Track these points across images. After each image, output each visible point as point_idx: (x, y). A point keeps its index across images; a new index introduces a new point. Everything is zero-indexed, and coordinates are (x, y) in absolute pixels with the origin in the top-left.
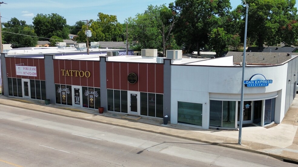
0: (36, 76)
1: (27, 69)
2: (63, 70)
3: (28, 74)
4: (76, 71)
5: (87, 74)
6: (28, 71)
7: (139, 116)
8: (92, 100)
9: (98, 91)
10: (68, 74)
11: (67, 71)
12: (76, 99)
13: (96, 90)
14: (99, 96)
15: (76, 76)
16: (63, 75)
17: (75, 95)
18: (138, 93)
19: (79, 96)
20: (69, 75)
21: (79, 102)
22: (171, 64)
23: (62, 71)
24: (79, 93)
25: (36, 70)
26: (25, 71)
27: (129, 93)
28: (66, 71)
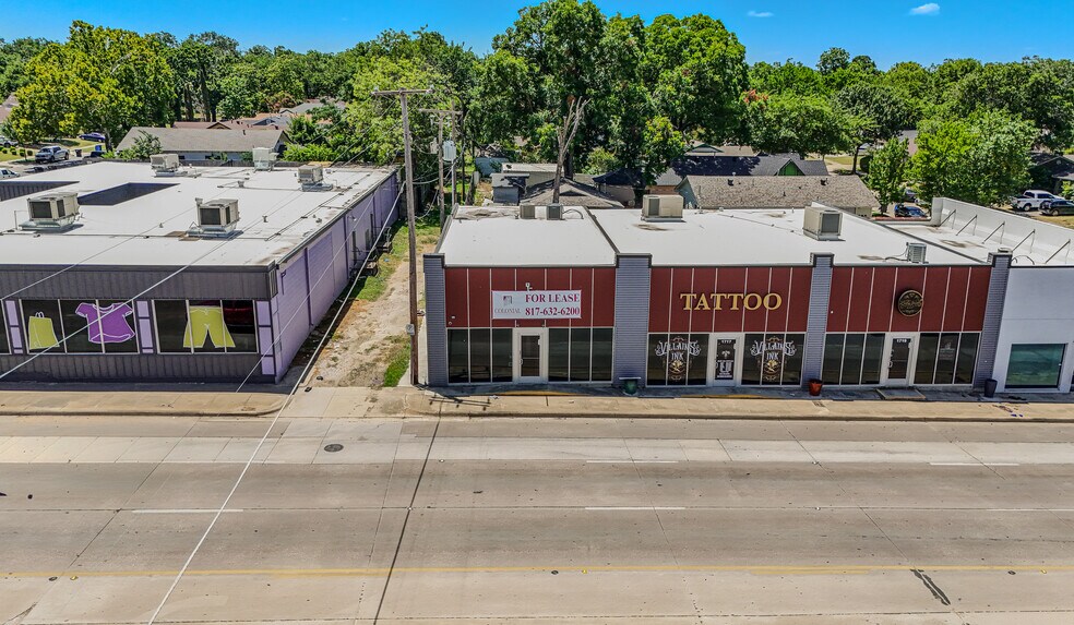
0: (579, 316)
1: (542, 299)
2: (688, 296)
3: (545, 312)
4: (735, 296)
5: (773, 302)
6: (546, 305)
7: (911, 388)
8: (775, 363)
9: (798, 341)
10: (705, 304)
11: (703, 297)
12: (722, 366)
13: (789, 338)
14: (799, 352)
15: (735, 307)
16: (687, 308)
17: (720, 357)
18: (915, 337)
19: (731, 357)
20: (707, 308)
21: (731, 373)
22: (1010, 266)
23: (685, 298)
24: (733, 351)
25: (579, 298)
26: (531, 305)
27: (890, 336)
28: (699, 297)
